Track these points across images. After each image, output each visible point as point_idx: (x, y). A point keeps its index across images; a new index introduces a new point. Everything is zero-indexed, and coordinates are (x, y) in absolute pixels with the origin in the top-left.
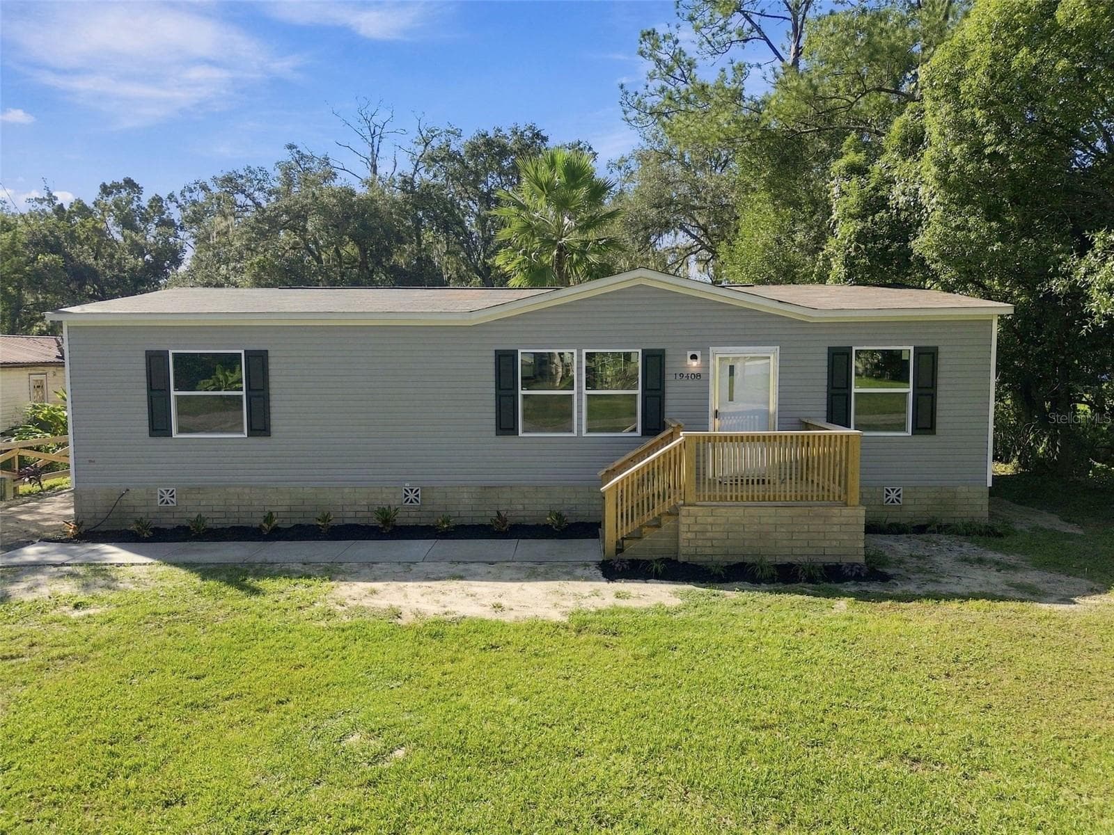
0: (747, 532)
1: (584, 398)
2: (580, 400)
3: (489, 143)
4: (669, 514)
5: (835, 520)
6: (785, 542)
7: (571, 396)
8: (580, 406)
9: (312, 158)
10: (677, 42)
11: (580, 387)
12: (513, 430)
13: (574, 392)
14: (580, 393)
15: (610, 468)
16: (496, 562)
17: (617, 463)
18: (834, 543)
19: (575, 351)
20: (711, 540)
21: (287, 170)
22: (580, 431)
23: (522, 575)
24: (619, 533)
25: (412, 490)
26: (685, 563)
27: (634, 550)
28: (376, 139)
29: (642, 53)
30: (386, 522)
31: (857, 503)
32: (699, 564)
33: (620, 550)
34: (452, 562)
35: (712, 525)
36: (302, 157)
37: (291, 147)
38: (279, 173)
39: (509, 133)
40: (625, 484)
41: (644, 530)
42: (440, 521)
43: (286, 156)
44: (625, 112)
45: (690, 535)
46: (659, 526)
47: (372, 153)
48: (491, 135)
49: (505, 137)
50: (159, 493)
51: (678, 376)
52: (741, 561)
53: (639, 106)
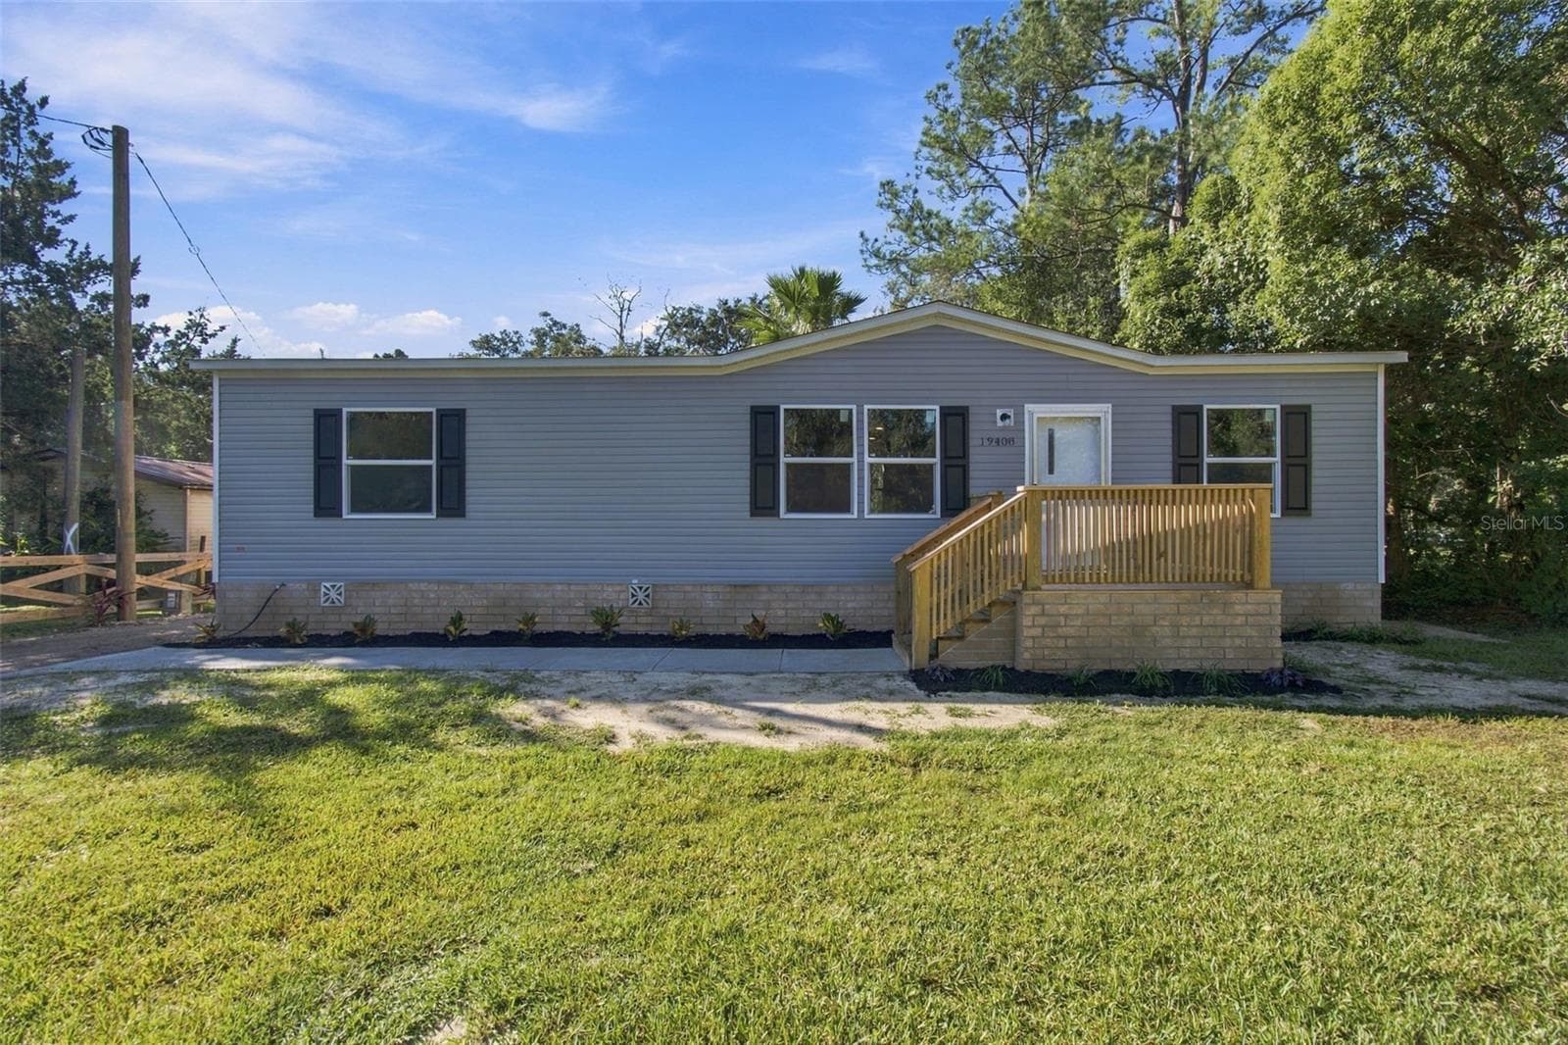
0: (1116, 626)
1: (866, 468)
2: (861, 470)
3: (729, 311)
4: (1003, 603)
5: (1238, 608)
6: (1168, 640)
7: (848, 466)
8: (861, 478)
9: (564, 326)
10: (916, 191)
11: (861, 454)
12: (772, 510)
13: (854, 460)
14: (861, 461)
15: (908, 551)
16: (757, 673)
17: (917, 545)
18: (1238, 642)
19: (854, 407)
20: (1066, 638)
21: (541, 335)
22: (861, 511)
23: (797, 688)
24: (935, 627)
25: (641, 588)
26: (1028, 672)
27: (954, 656)
28: (625, 313)
29: (881, 205)
30: (607, 626)
31: (1268, 584)
32: (1049, 672)
33: (934, 656)
34: (694, 672)
35: (1066, 616)
36: (555, 323)
37: (546, 314)
38: (533, 337)
39: (748, 302)
40: (943, 559)
41: (967, 626)
42: (677, 627)
43: (542, 324)
44: (865, 260)
45: (1037, 632)
46: (987, 621)
47: (621, 324)
48: (731, 304)
49: (745, 305)
50: (323, 589)
51: (985, 441)
52: (1107, 668)
53: (877, 254)
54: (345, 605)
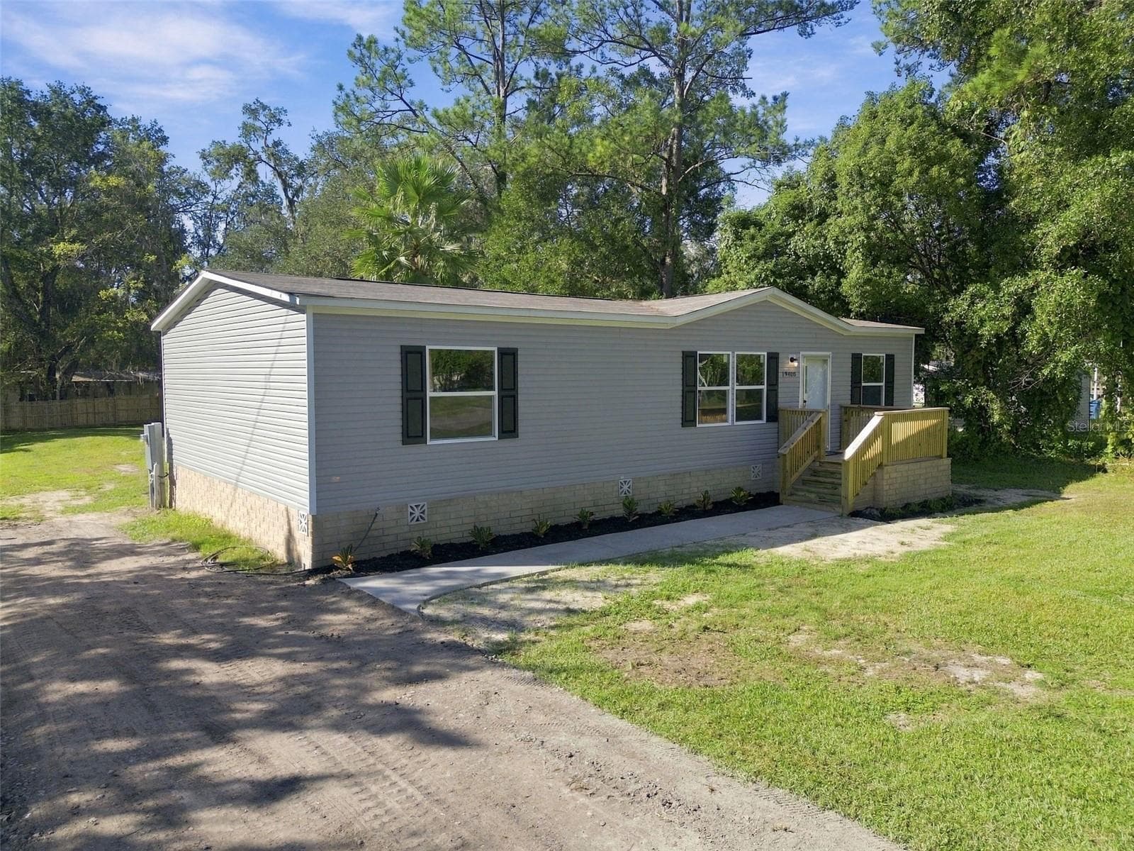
1: (735, 392)
2: (733, 394)
7: (726, 391)
8: (733, 399)
11: (733, 384)
12: (693, 422)
13: (730, 388)
14: (733, 389)
18: (941, 484)
20: (896, 489)
22: (732, 420)
25: (625, 482)
26: (885, 508)
30: (630, 512)
35: (896, 478)
45: (887, 487)
50: (410, 510)
51: (785, 374)
52: (907, 502)
54: (429, 522)
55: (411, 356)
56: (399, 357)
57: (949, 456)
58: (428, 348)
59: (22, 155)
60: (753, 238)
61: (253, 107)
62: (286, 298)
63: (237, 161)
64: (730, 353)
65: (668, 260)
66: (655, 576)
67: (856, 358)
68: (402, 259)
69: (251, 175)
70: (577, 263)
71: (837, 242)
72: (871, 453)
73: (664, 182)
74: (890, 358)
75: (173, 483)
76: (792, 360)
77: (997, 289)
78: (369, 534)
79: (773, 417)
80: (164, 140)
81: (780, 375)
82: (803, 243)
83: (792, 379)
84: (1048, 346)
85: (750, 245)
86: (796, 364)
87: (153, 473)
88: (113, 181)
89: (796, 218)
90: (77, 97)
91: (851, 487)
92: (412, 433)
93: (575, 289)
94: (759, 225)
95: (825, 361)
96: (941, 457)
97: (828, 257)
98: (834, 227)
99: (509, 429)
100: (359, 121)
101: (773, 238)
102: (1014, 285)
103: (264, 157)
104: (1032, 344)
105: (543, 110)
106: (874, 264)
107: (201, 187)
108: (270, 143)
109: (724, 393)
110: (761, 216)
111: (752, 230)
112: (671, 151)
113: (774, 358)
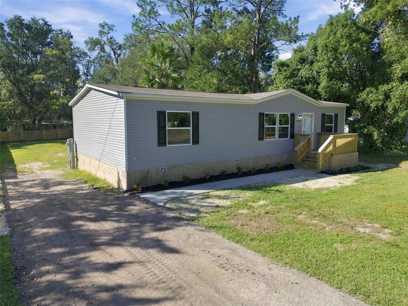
55: (161, 115)
56: (156, 115)
57: (357, 151)
58: (167, 111)
59: (22, 43)
60: (285, 71)
61: (103, 25)
62: (116, 93)
63: (97, 44)
64: (277, 113)
65: (254, 79)
66: (248, 194)
67: (323, 115)
68: (157, 80)
69: (102, 49)
70: (220, 80)
71: (317, 72)
72: (328, 150)
73: (253, 50)
74: (336, 115)
75: (77, 160)
76: (300, 116)
77: (377, 89)
78: (146, 178)
79: (292, 136)
80: (72, 37)
81: (295, 121)
82: (304, 72)
83: (300, 123)
84: (396, 111)
85: (284, 73)
86: (301, 117)
87: (71, 156)
88: (54, 52)
89: (302, 63)
90: (41, 22)
91: (321, 163)
92: (162, 142)
93: (219, 90)
94: (288, 66)
95: (312, 117)
96: (354, 152)
97: (314, 78)
98: (316, 66)
99: (196, 141)
100: (141, 29)
101: (293, 71)
102: (384, 88)
103: (107, 43)
104: (390, 110)
105: (208, 24)
106: (331, 80)
107: (85, 54)
108: (109, 38)
109: (274, 128)
110: (289, 63)
111: (285, 68)
112: (255, 39)
113: (293, 115)
